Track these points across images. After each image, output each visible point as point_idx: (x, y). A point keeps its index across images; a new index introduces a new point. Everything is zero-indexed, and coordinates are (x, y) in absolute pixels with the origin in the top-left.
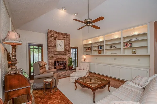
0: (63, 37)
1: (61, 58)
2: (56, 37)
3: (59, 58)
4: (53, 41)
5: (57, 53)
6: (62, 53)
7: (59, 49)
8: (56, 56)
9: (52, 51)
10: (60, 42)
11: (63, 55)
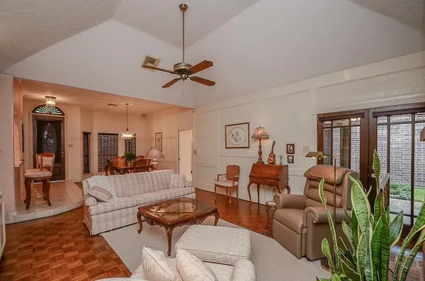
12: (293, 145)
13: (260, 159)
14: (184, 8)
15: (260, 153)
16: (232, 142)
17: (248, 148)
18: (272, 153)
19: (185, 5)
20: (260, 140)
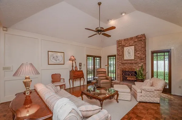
0: (133, 42)
1: (129, 67)
2: (124, 45)
3: (127, 67)
4: (121, 50)
5: (125, 62)
6: (130, 62)
7: (128, 57)
8: (124, 65)
9: (120, 60)
10: (129, 49)
11: (133, 63)
12: (81, 63)
13: (73, 69)
14: (99, 4)
15: (73, 66)
16: (52, 61)
17: (64, 64)
18: (76, 66)
19: (100, 3)
20: (73, 61)
